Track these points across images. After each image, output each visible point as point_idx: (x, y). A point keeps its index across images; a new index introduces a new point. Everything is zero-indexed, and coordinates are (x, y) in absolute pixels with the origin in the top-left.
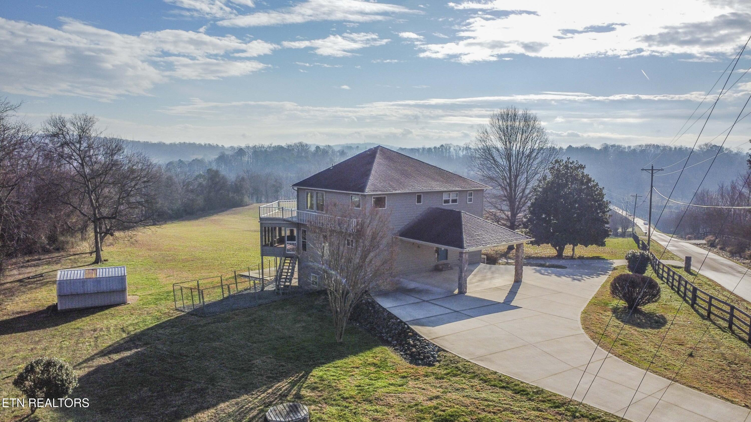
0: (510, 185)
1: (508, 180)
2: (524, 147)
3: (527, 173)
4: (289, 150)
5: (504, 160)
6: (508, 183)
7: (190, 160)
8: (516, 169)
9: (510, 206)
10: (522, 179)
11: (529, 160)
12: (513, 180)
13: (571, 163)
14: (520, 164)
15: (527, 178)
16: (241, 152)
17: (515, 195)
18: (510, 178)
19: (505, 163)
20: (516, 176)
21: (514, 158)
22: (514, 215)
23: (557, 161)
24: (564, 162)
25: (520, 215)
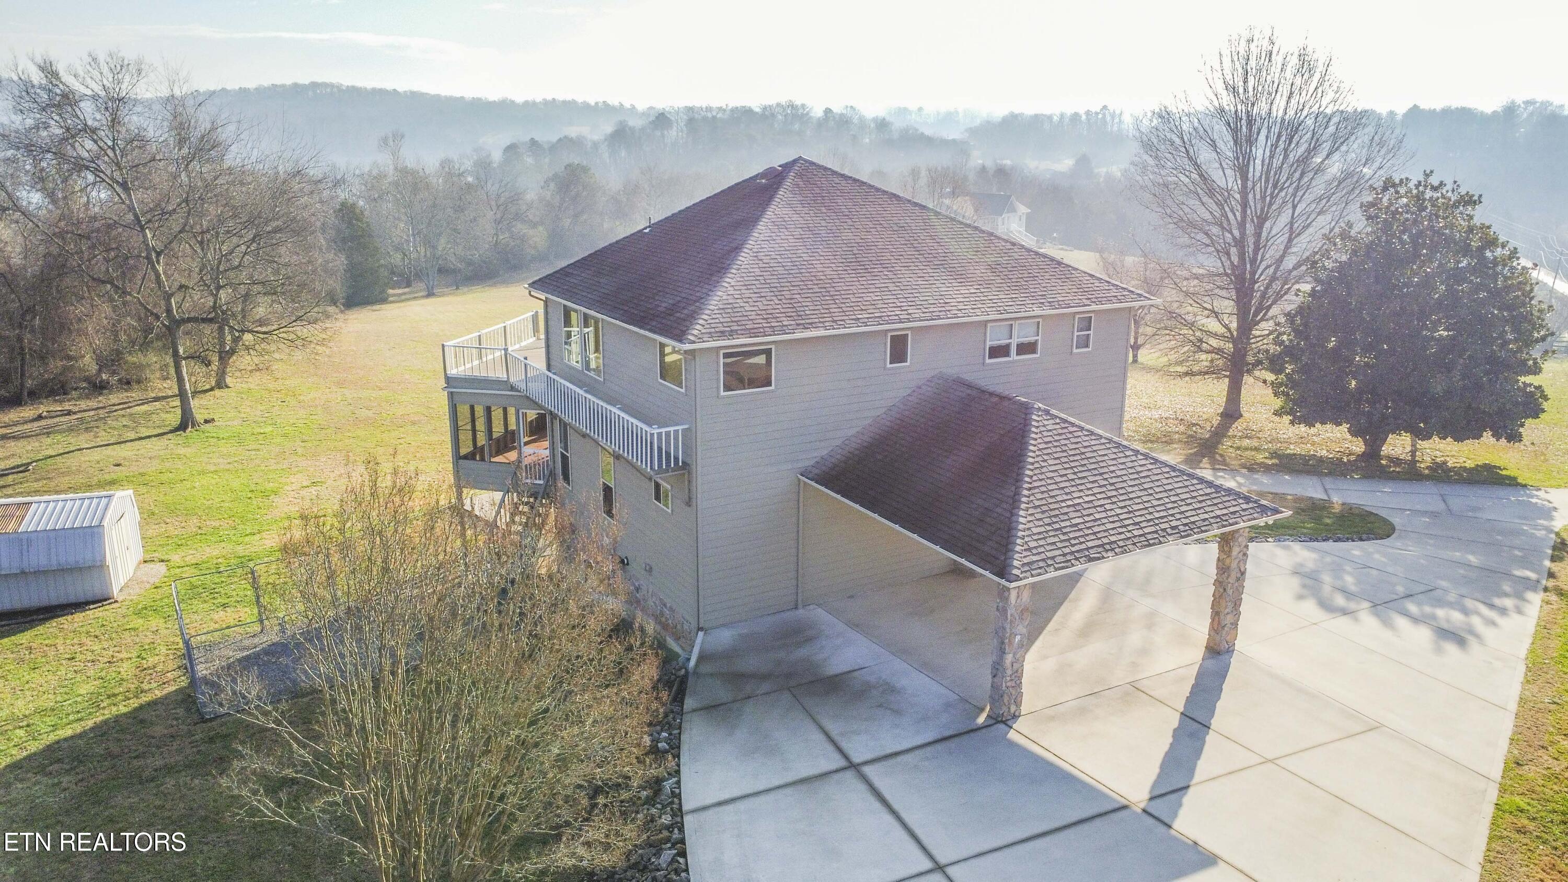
0: (1240, 243)
1: (1236, 233)
2: (1292, 137)
3: (1294, 207)
4: (767, 115)
5: (1229, 172)
6: (1234, 238)
7: (554, 139)
8: (1263, 198)
9: (1238, 302)
10: (1278, 226)
11: (1303, 174)
12: (1250, 229)
13: (1434, 189)
14: (1275, 186)
15: (1291, 224)
16: (661, 120)
17: (1253, 273)
18: (1242, 226)
19: (1230, 181)
20: (1262, 220)
21: (1258, 167)
22: (1246, 326)
23: (1389, 184)
24: (1411, 185)
25: (1266, 326)
